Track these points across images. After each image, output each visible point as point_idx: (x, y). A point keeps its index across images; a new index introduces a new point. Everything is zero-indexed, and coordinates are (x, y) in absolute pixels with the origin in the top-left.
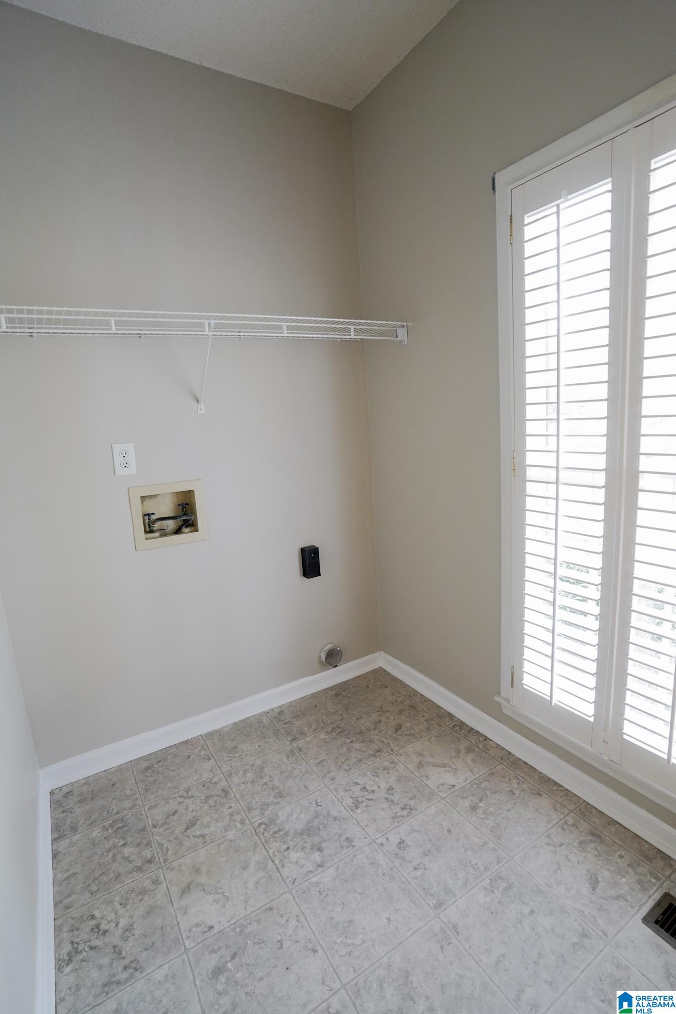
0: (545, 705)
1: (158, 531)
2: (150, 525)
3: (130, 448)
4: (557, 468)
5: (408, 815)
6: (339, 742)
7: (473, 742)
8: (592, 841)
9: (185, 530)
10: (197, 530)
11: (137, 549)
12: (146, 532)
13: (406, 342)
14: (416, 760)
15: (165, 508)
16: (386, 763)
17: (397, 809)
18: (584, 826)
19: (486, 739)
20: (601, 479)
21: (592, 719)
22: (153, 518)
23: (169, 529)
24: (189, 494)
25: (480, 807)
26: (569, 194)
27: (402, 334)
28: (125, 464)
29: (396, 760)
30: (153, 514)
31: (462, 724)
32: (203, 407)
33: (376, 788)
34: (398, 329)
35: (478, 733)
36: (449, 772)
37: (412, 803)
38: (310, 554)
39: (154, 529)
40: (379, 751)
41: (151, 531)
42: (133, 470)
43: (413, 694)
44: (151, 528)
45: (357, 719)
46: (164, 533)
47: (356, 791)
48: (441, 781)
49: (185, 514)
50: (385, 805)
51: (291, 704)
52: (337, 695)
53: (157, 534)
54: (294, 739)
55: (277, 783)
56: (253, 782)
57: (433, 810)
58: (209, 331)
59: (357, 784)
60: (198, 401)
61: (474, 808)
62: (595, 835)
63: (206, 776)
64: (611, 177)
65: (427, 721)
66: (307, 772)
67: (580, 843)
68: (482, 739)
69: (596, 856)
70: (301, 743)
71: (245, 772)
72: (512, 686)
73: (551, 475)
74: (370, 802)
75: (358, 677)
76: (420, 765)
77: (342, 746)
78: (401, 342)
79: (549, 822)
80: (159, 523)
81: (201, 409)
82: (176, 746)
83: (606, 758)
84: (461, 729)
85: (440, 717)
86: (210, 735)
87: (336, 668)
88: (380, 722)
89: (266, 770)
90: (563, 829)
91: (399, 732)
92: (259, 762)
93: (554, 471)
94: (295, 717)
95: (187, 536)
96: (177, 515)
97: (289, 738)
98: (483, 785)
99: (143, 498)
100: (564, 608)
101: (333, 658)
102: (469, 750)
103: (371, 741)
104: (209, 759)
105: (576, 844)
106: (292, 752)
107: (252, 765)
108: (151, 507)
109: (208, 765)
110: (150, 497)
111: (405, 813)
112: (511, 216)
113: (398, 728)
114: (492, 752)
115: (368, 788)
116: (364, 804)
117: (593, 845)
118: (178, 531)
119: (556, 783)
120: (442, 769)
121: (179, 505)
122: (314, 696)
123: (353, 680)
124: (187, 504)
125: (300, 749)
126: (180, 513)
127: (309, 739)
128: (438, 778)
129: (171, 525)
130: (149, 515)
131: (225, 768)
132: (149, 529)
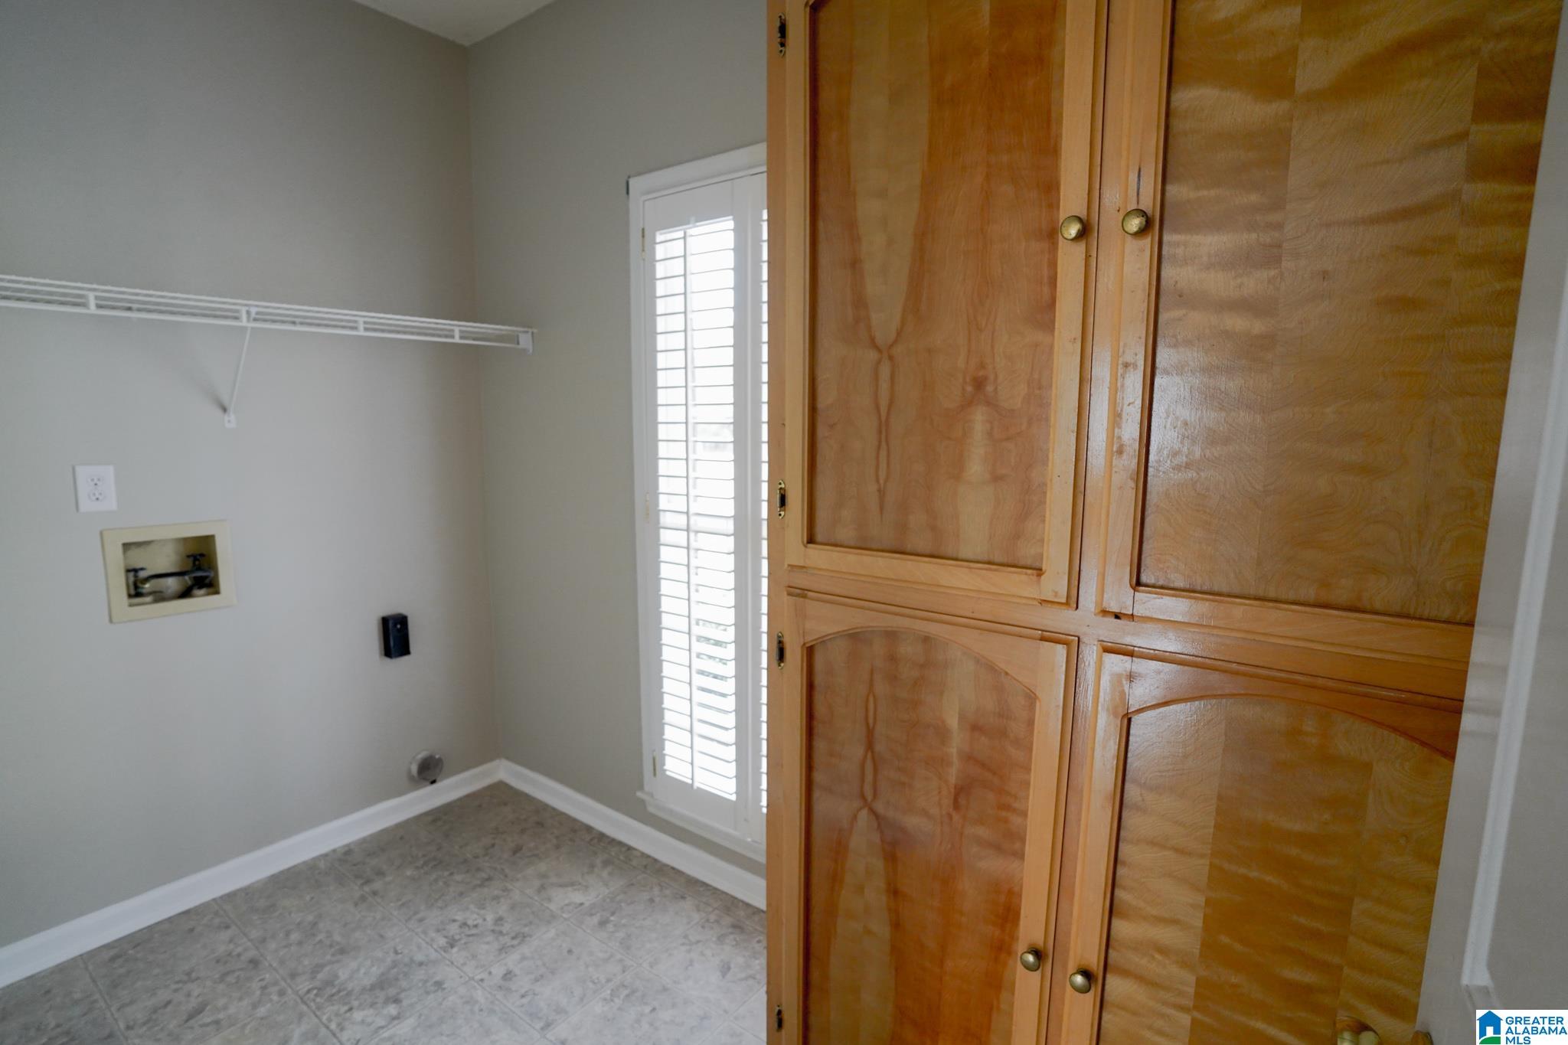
0: (686, 790)
1: (150, 594)
2: (138, 586)
3: (109, 472)
4: (687, 513)
5: (519, 944)
6: (434, 876)
7: (613, 854)
8: (732, 933)
9: (196, 592)
10: (217, 592)
11: (114, 620)
12: (130, 596)
13: (531, 351)
14: (537, 883)
15: (164, 560)
16: (496, 892)
17: (506, 940)
18: (728, 920)
19: (630, 848)
20: (729, 526)
21: (733, 798)
22: (142, 574)
23: (170, 591)
24: (208, 541)
25: (612, 921)
26: (697, 221)
27: (525, 341)
28: (97, 496)
29: (510, 887)
30: (142, 569)
31: (602, 836)
32: (232, 417)
33: (480, 921)
34: (520, 335)
35: (620, 844)
36: (579, 890)
37: (526, 930)
38: (395, 625)
39: (144, 591)
40: (489, 879)
41: (138, 595)
42: (111, 504)
43: (541, 808)
44: (140, 590)
45: (461, 847)
46: (160, 597)
47: (453, 929)
48: (567, 902)
49: (199, 569)
50: (490, 938)
51: (364, 841)
52: (434, 821)
53: (148, 599)
54: (368, 882)
55: (337, 938)
56: (300, 943)
57: (552, 933)
58: (248, 320)
59: (454, 921)
60: (225, 410)
61: (603, 923)
62: (737, 927)
63: (222, 949)
64: (732, 215)
65: (557, 837)
66: (383, 919)
67: (719, 938)
68: (624, 849)
69: (733, 946)
70: (377, 885)
71: (288, 934)
72: (655, 775)
73: (681, 521)
74: (471, 938)
75: (468, 796)
76: (542, 888)
77: (436, 880)
78: (524, 350)
79: (688, 923)
80: (154, 582)
81: (229, 421)
82: (170, 920)
83: (749, 840)
84: (601, 840)
85: (574, 831)
86: (230, 897)
87: (435, 786)
88: (493, 845)
89: (321, 925)
90: (703, 927)
91: (518, 855)
92: (310, 918)
93: (685, 517)
94: (369, 855)
95: (201, 601)
96: (184, 569)
97: (360, 882)
98: (618, 898)
99: (127, 546)
100: (701, 672)
101: (429, 771)
102: (606, 863)
103: (478, 870)
104: (227, 927)
105: (714, 939)
106: (363, 898)
107: (299, 924)
108: (138, 559)
109: (225, 935)
110: (138, 545)
111: (515, 942)
112: (643, 229)
113: (517, 850)
114: (634, 863)
115: (470, 922)
116: (463, 942)
117: (732, 937)
118: (186, 594)
119: (704, 884)
120: (570, 889)
121: (188, 556)
122: (398, 826)
123: (460, 800)
124: (202, 555)
125: (375, 893)
126: (189, 566)
127: (389, 879)
128: (562, 898)
129: (172, 584)
130: (136, 571)
131: (255, 934)
132: (136, 591)
